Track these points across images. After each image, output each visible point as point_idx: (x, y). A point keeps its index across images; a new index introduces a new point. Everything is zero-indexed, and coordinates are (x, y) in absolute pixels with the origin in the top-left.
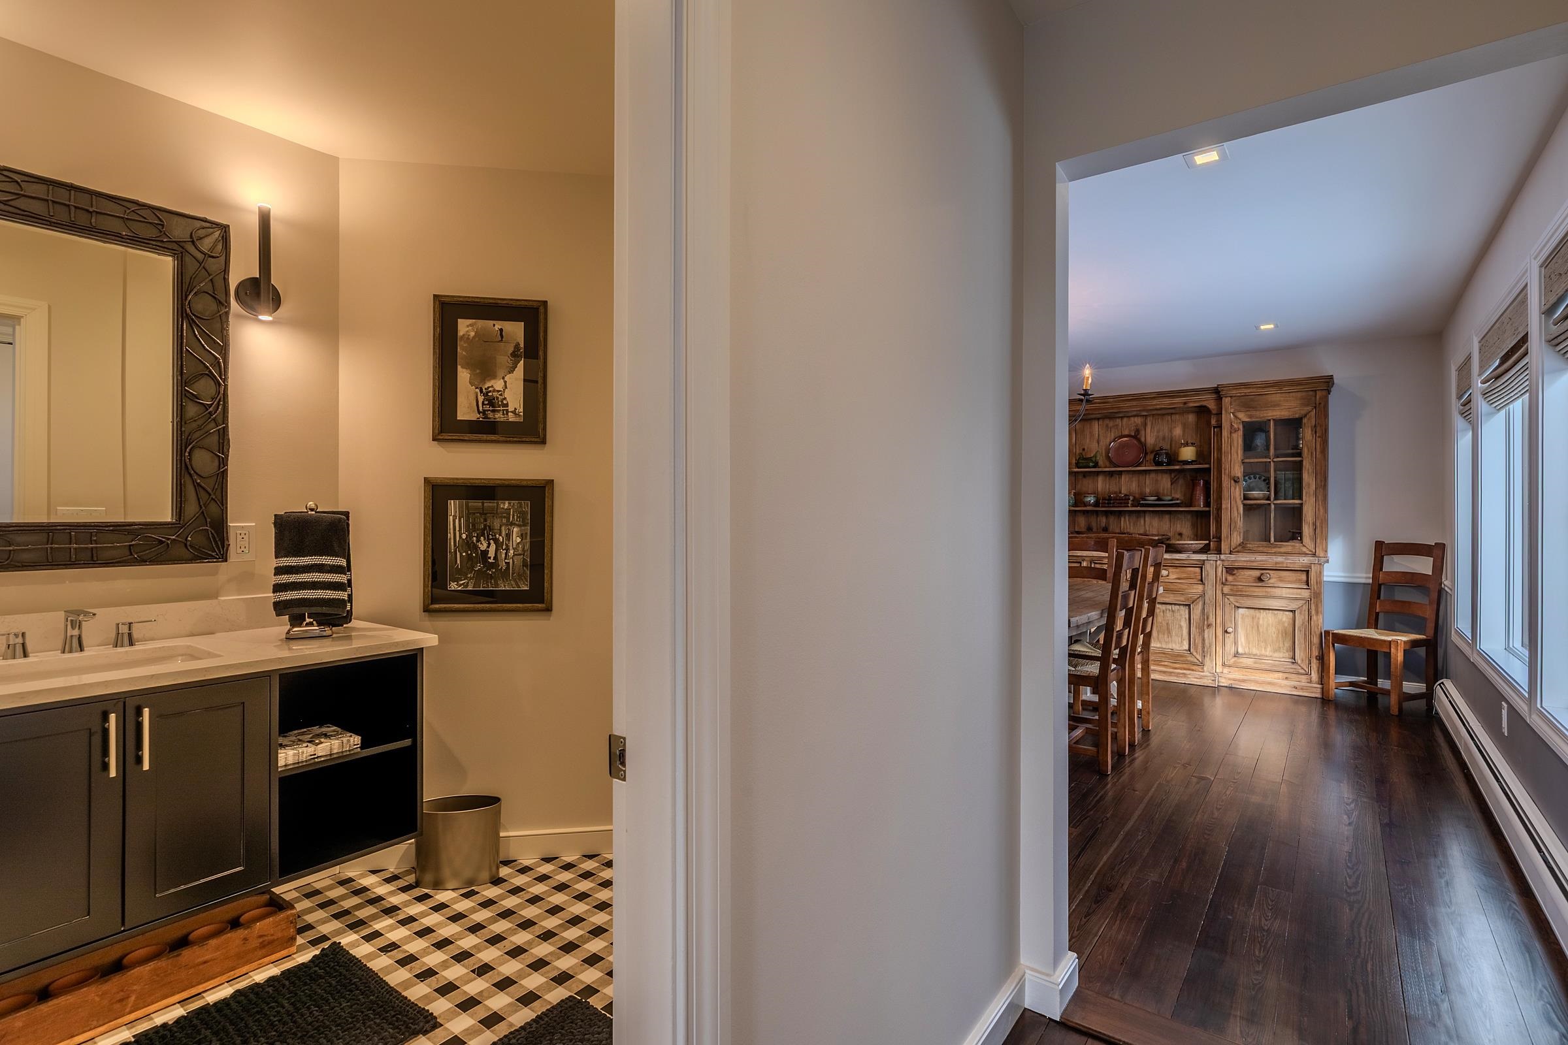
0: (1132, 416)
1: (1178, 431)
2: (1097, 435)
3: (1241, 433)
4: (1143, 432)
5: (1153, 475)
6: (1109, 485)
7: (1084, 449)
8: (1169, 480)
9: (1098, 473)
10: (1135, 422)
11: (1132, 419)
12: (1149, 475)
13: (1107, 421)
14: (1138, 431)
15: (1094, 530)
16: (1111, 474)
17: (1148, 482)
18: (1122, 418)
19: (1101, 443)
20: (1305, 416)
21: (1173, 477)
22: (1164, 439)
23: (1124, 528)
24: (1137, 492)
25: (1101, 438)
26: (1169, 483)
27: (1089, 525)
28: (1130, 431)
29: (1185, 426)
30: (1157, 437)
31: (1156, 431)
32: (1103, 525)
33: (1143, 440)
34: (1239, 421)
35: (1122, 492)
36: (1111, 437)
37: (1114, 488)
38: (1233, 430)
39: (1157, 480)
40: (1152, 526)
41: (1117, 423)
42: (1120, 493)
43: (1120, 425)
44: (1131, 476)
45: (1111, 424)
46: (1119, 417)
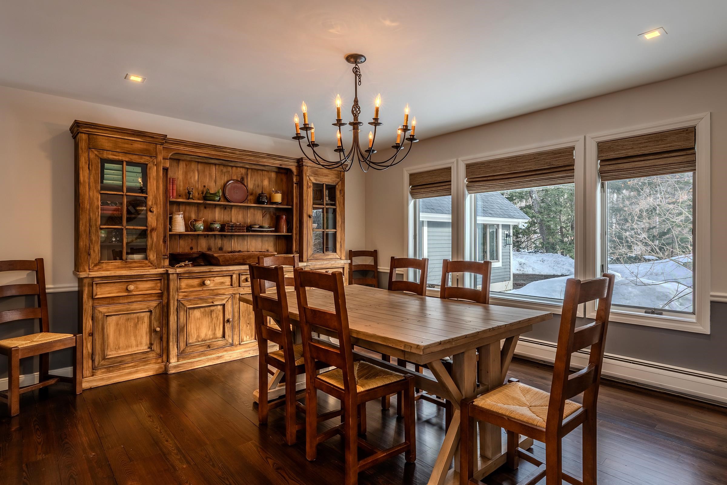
0: (239, 167)
1: (266, 183)
2: (214, 177)
3: (312, 188)
4: (246, 180)
5: (252, 210)
6: (224, 216)
7: (204, 186)
8: (261, 214)
9: (216, 206)
10: (241, 172)
11: (239, 169)
12: (250, 210)
13: (222, 167)
14: (243, 179)
15: (212, 250)
16: (225, 207)
17: (249, 215)
18: (232, 167)
19: (218, 183)
20: (337, 184)
21: (263, 212)
22: (258, 186)
23: (234, 248)
24: (242, 221)
25: (218, 178)
26: (262, 217)
27: (209, 246)
28: (237, 177)
29: (270, 180)
30: (254, 184)
31: (253, 180)
32: (219, 246)
33: (246, 184)
34: (311, 182)
35: (233, 221)
36: (224, 179)
37: (227, 218)
38: (308, 187)
39: (254, 214)
40: (252, 246)
41: (229, 170)
42: (231, 222)
43: (231, 172)
44: (238, 210)
45: (225, 170)
46: (230, 166)
